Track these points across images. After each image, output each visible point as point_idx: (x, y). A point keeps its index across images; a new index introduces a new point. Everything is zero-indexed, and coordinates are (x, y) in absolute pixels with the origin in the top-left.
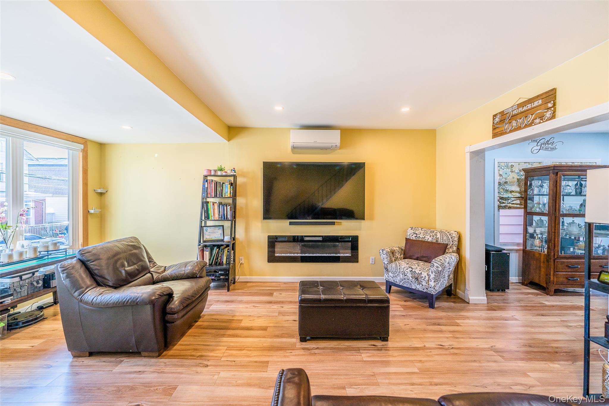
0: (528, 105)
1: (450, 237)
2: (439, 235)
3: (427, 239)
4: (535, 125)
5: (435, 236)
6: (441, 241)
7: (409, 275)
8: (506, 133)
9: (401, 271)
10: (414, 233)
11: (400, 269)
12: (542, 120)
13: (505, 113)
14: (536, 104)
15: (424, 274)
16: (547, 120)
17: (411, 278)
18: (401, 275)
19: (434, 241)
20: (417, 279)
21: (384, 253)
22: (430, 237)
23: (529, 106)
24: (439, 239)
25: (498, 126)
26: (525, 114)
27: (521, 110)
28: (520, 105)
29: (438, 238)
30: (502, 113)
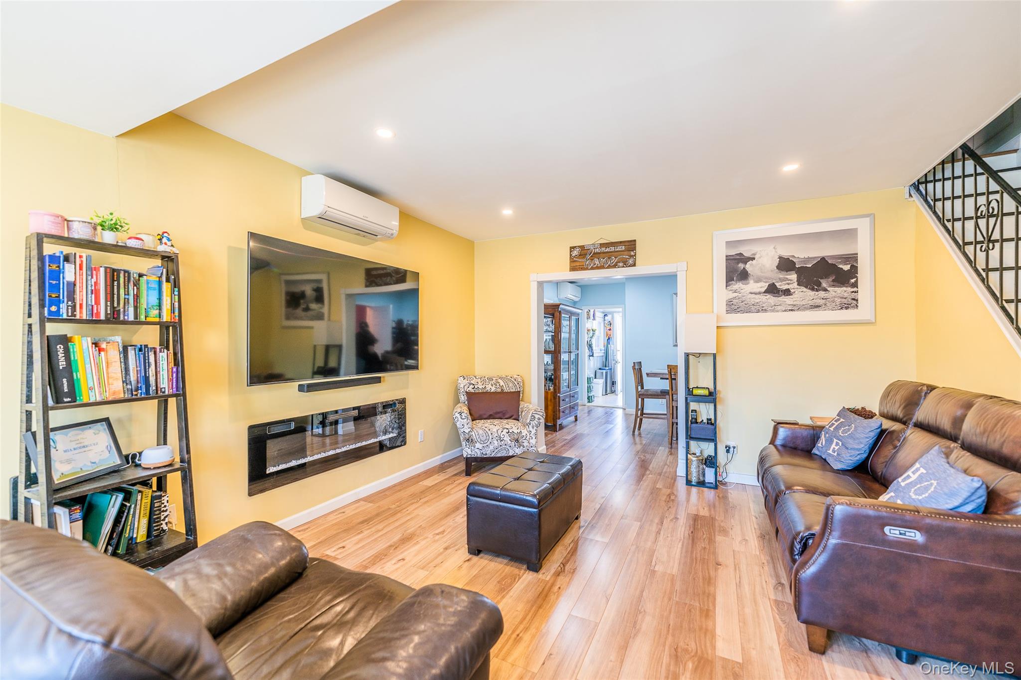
0: (611, 248)
1: (516, 382)
2: (502, 383)
3: (489, 389)
4: (618, 267)
5: (498, 384)
6: (508, 389)
7: (507, 439)
8: (587, 269)
9: (495, 436)
10: (471, 384)
11: (492, 434)
12: (625, 265)
13: (586, 248)
14: (619, 249)
15: (524, 432)
16: (630, 266)
17: (510, 442)
18: (496, 442)
19: (499, 390)
20: (517, 441)
21: (463, 417)
22: (492, 386)
23: (612, 249)
24: (505, 387)
25: (576, 259)
26: (609, 255)
27: (603, 249)
28: (602, 245)
29: (502, 386)
30: (582, 247)
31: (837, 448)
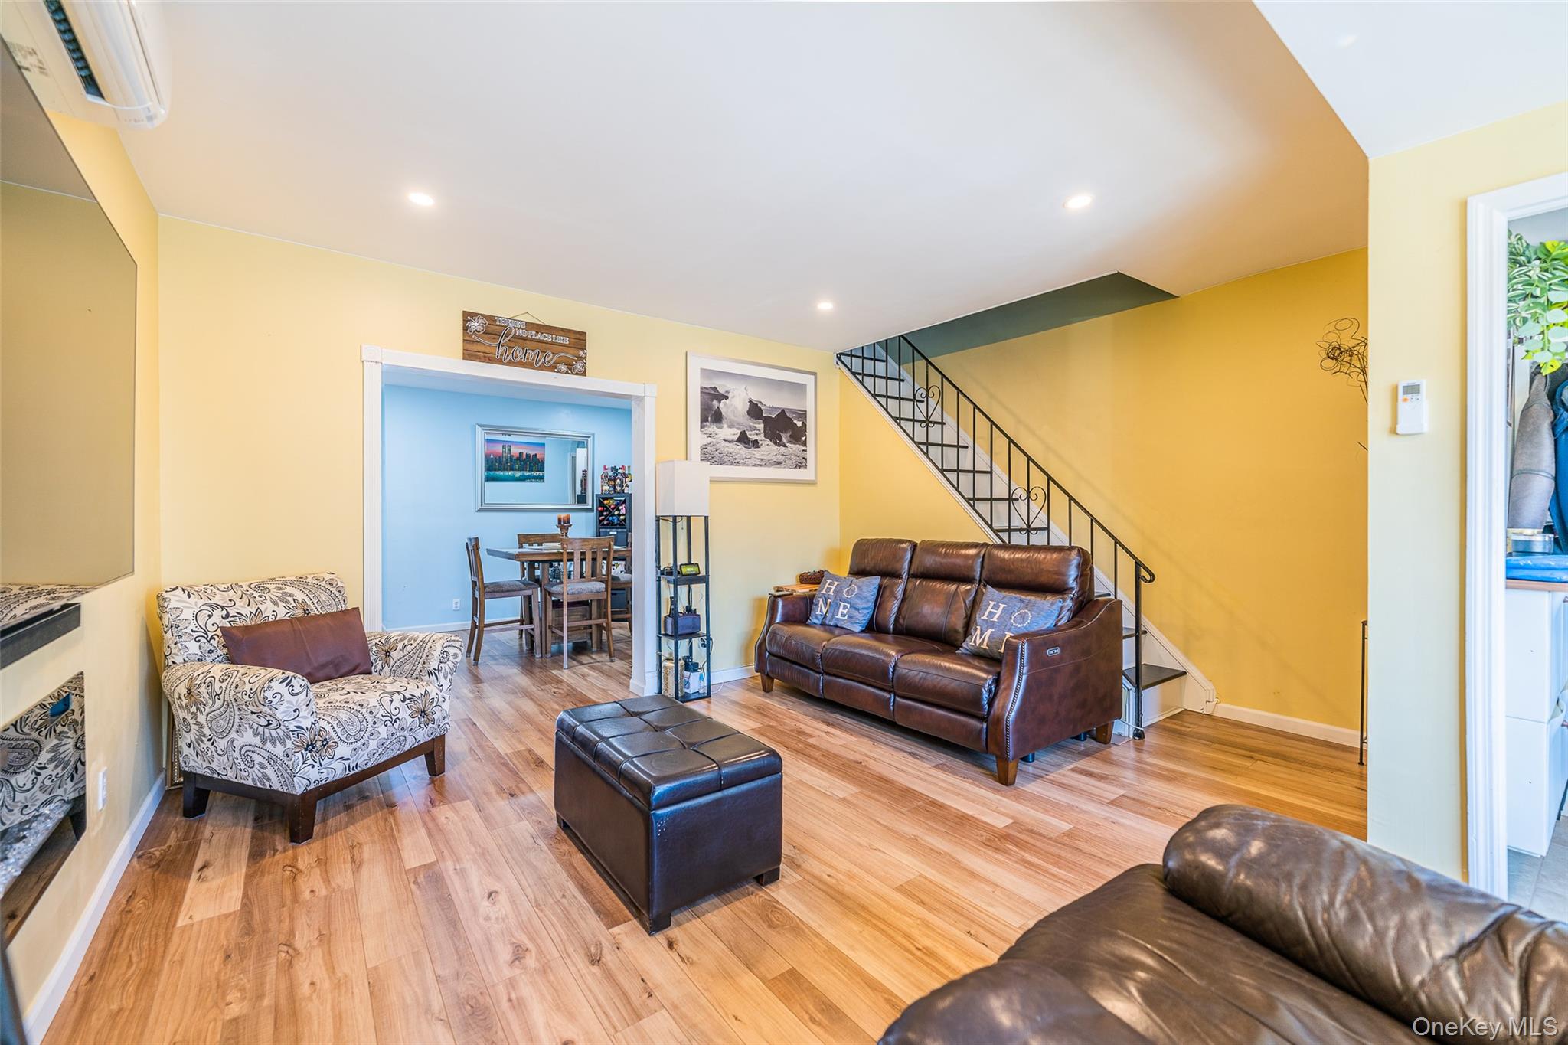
0: (547, 335)
1: (334, 590)
2: (300, 596)
3: (269, 613)
4: (559, 372)
5: (291, 599)
6: (319, 607)
7: (405, 714)
8: (500, 362)
9: (379, 716)
10: (214, 607)
11: (371, 713)
12: (570, 370)
13: (498, 323)
14: (560, 340)
16: (577, 374)
17: (410, 720)
18: (383, 730)
19: (299, 613)
20: (423, 713)
22: (276, 604)
23: (549, 338)
24: (309, 602)
25: (478, 339)
26: (543, 347)
27: (532, 333)
28: (529, 326)
29: (303, 601)
30: (491, 319)
31: (845, 611)
